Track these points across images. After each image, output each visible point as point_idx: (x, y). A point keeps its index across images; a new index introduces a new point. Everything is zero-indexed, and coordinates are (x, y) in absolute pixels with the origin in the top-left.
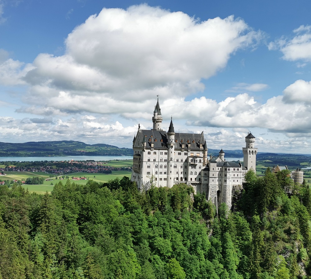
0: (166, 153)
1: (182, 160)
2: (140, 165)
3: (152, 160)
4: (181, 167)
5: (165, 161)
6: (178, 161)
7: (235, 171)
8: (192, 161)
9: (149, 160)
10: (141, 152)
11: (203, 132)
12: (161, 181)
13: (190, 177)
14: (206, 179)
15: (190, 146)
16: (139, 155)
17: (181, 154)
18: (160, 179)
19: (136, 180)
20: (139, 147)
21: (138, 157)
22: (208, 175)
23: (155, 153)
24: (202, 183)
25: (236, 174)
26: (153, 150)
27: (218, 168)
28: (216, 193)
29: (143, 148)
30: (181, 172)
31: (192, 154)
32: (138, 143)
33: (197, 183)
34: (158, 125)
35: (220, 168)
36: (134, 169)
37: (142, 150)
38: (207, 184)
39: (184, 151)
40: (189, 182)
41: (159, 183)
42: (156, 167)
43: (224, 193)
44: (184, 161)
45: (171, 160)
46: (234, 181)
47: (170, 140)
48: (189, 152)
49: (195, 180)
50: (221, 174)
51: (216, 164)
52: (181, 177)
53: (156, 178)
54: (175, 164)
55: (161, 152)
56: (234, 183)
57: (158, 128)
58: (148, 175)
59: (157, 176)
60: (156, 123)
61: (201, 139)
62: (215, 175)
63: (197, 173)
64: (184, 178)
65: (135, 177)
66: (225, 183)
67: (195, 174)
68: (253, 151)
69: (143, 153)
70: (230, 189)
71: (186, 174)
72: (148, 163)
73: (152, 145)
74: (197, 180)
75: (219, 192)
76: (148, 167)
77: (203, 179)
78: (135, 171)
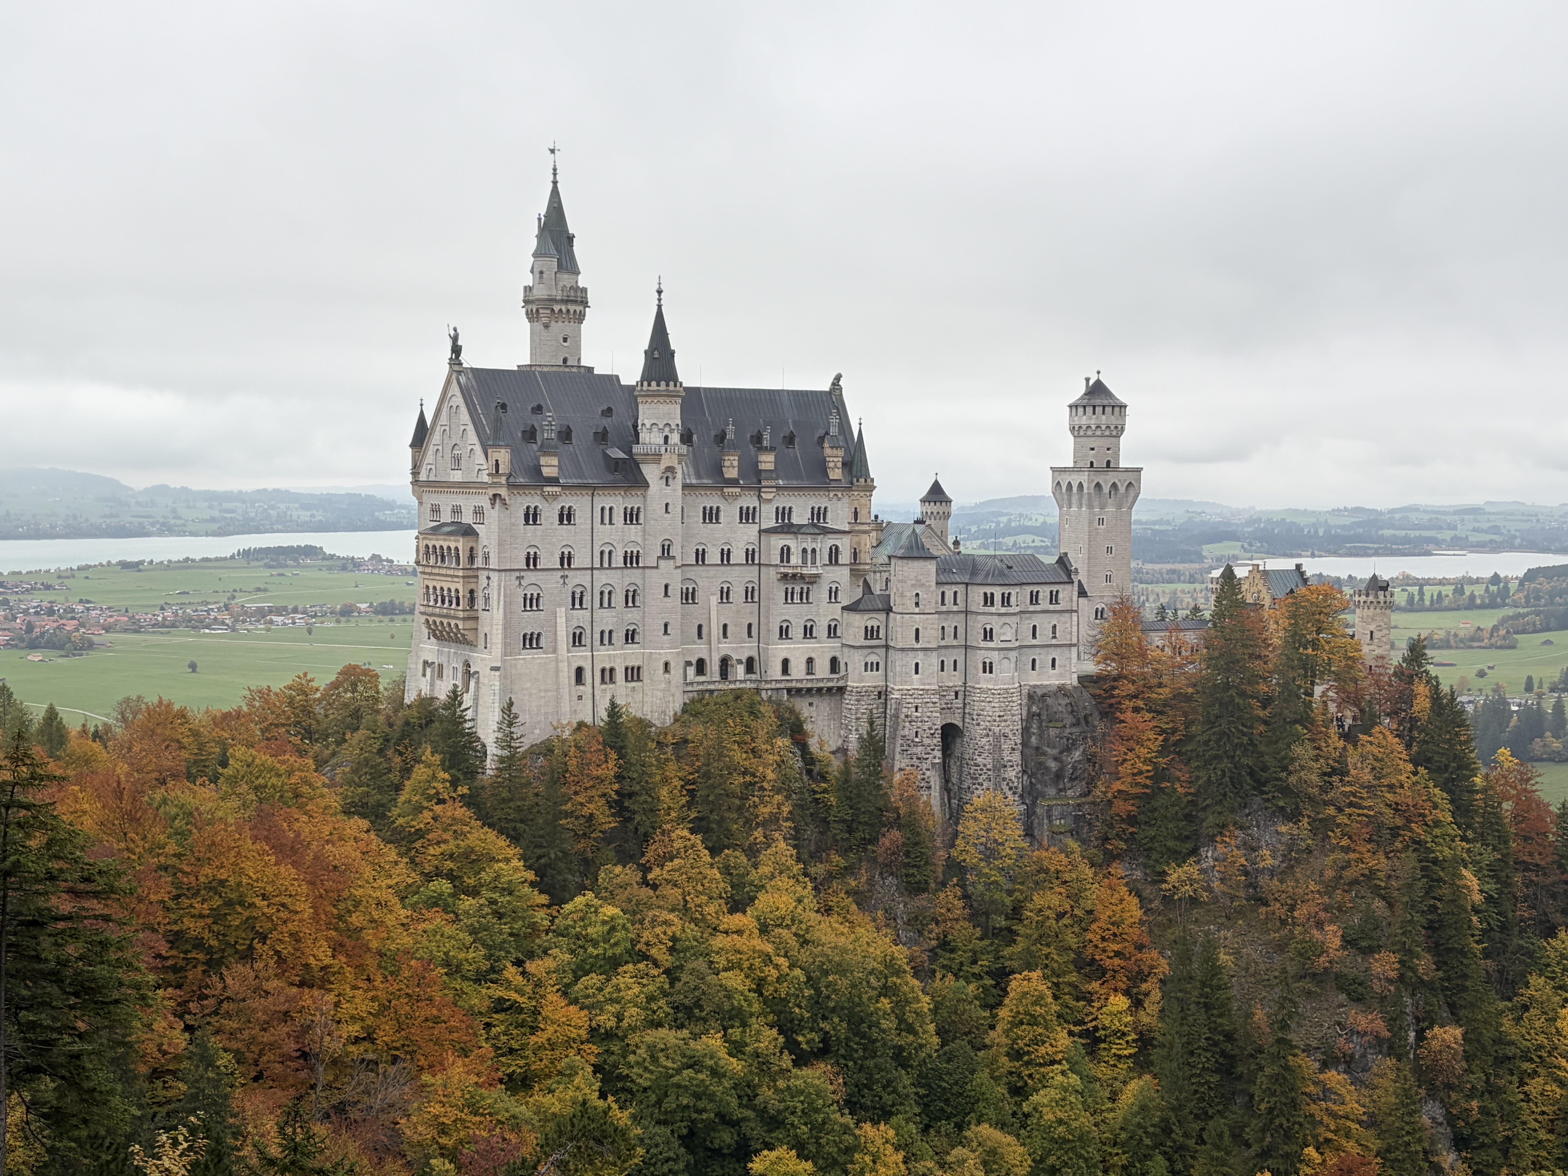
0: (631, 517)
1: (726, 555)
2: (472, 592)
3: (549, 559)
4: (725, 595)
5: (632, 560)
6: (701, 556)
7: (1038, 608)
8: (785, 553)
9: (532, 561)
10: (479, 514)
11: (838, 378)
12: (609, 685)
13: (777, 651)
14: (873, 658)
15: (771, 467)
16: (469, 532)
17: (722, 514)
18: (603, 671)
20: (457, 476)
21: (458, 542)
22: (882, 634)
23: (566, 517)
24: (852, 683)
25: (1044, 624)
26: (555, 497)
27: (943, 594)
28: (937, 740)
29: (494, 485)
30: (725, 626)
31: (783, 513)
32: (448, 456)
33: (820, 690)
34: (565, 340)
35: (955, 593)
36: (431, 620)
37: (484, 501)
38: (883, 694)
39: (736, 497)
40: (773, 685)
41: (597, 698)
42: (577, 600)
43: (984, 740)
44: (738, 556)
45: (666, 552)
46: (1033, 669)
47: (655, 429)
48: (770, 501)
49: (810, 671)
50: (961, 631)
51: (931, 567)
52: (723, 653)
53: (579, 671)
54: (684, 581)
55: (603, 509)
56: (1034, 679)
57: (565, 360)
58: (529, 655)
59: (581, 656)
60: (553, 323)
61: (834, 420)
62: (930, 638)
63: (821, 631)
64: (740, 662)
65: (441, 666)
66: (984, 681)
67: (808, 632)
68: (1114, 485)
69: (493, 514)
70: (1017, 711)
71: (750, 635)
72: (530, 577)
73: (550, 466)
74: (822, 670)
75: (950, 735)
76: (531, 601)
77: (853, 661)
78: (438, 632)
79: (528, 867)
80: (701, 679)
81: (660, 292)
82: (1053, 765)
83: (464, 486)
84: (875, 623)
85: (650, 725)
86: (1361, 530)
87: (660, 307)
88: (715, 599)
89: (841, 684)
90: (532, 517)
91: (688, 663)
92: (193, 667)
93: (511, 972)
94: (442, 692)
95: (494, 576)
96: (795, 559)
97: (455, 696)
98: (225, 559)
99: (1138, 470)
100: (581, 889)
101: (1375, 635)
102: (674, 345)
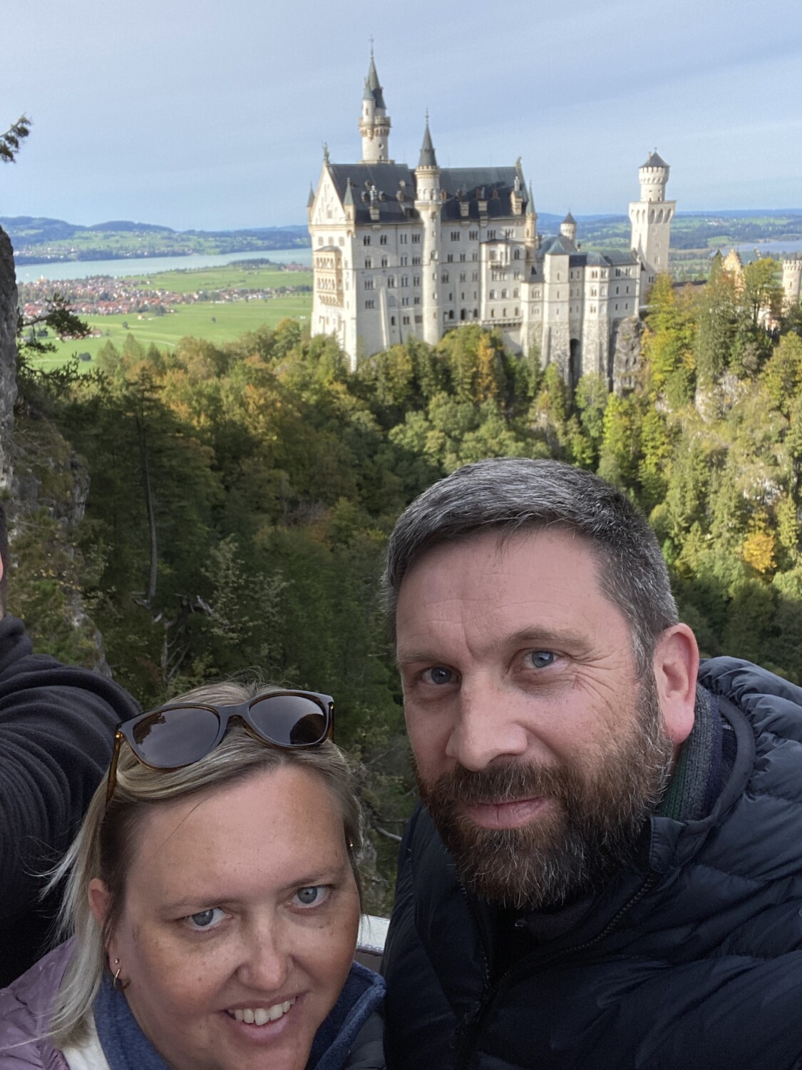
1: (463, 257)
2: (340, 281)
3: (376, 263)
4: (463, 278)
5: (416, 261)
6: (450, 259)
7: (620, 278)
8: (492, 255)
9: (368, 264)
10: (342, 241)
11: (520, 159)
12: (407, 326)
13: (488, 305)
14: (536, 307)
15: (485, 209)
16: (337, 251)
17: (461, 236)
18: (404, 318)
19: (333, 329)
20: (330, 222)
21: (332, 256)
22: (540, 295)
23: (383, 240)
24: (525, 320)
25: (622, 286)
26: (378, 230)
27: (572, 273)
28: (568, 347)
29: (347, 225)
30: (463, 294)
31: (491, 234)
32: (325, 212)
33: (509, 325)
34: (380, 146)
35: (578, 272)
36: (322, 295)
37: (343, 234)
38: (541, 325)
39: (469, 226)
40: (486, 323)
41: (403, 332)
42: (390, 283)
43: (591, 347)
44: (469, 257)
45: (432, 256)
46: (616, 308)
47: (427, 191)
48: (484, 227)
49: (504, 315)
50: (580, 291)
51: (566, 259)
52: (462, 307)
53: (393, 319)
54: (443, 270)
55: (401, 236)
57: (380, 157)
58: (369, 311)
59: (395, 311)
60: (375, 137)
61: (516, 182)
62: (565, 295)
63: (510, 294)
64: (470, 311)
65: (328, 319)
66: (589, 317)
67: (504, 295)
68: (661, 211)
69: (348, 241)
70: (608, 331)
71: (475, 298)
72: (368, 272)
73: (374, 214)
74: (510, 314)
75: (575, 344)
76: (368, 285)
77: (524, 308)
78: (325, 301)
79: (373, 413)
80: (452, 320)
81: (427, 117)
82: (624, 358)
83: (334, 226)
84: (536, 289)
85: (427, 344)
86: (792, 227)
87: (427, 125)
88: (458, 280)
89: (520, 321)
91: (445, 313)
92: (214, 320)
93: (367, 462)
94: (329, 332)
95: (351, 272)
96: (498, 258)
97: (334, 333)
98: (224, 267)
99: (674, 202)
100: (396, 423)
101: (793, 284)
102: (435, 146)
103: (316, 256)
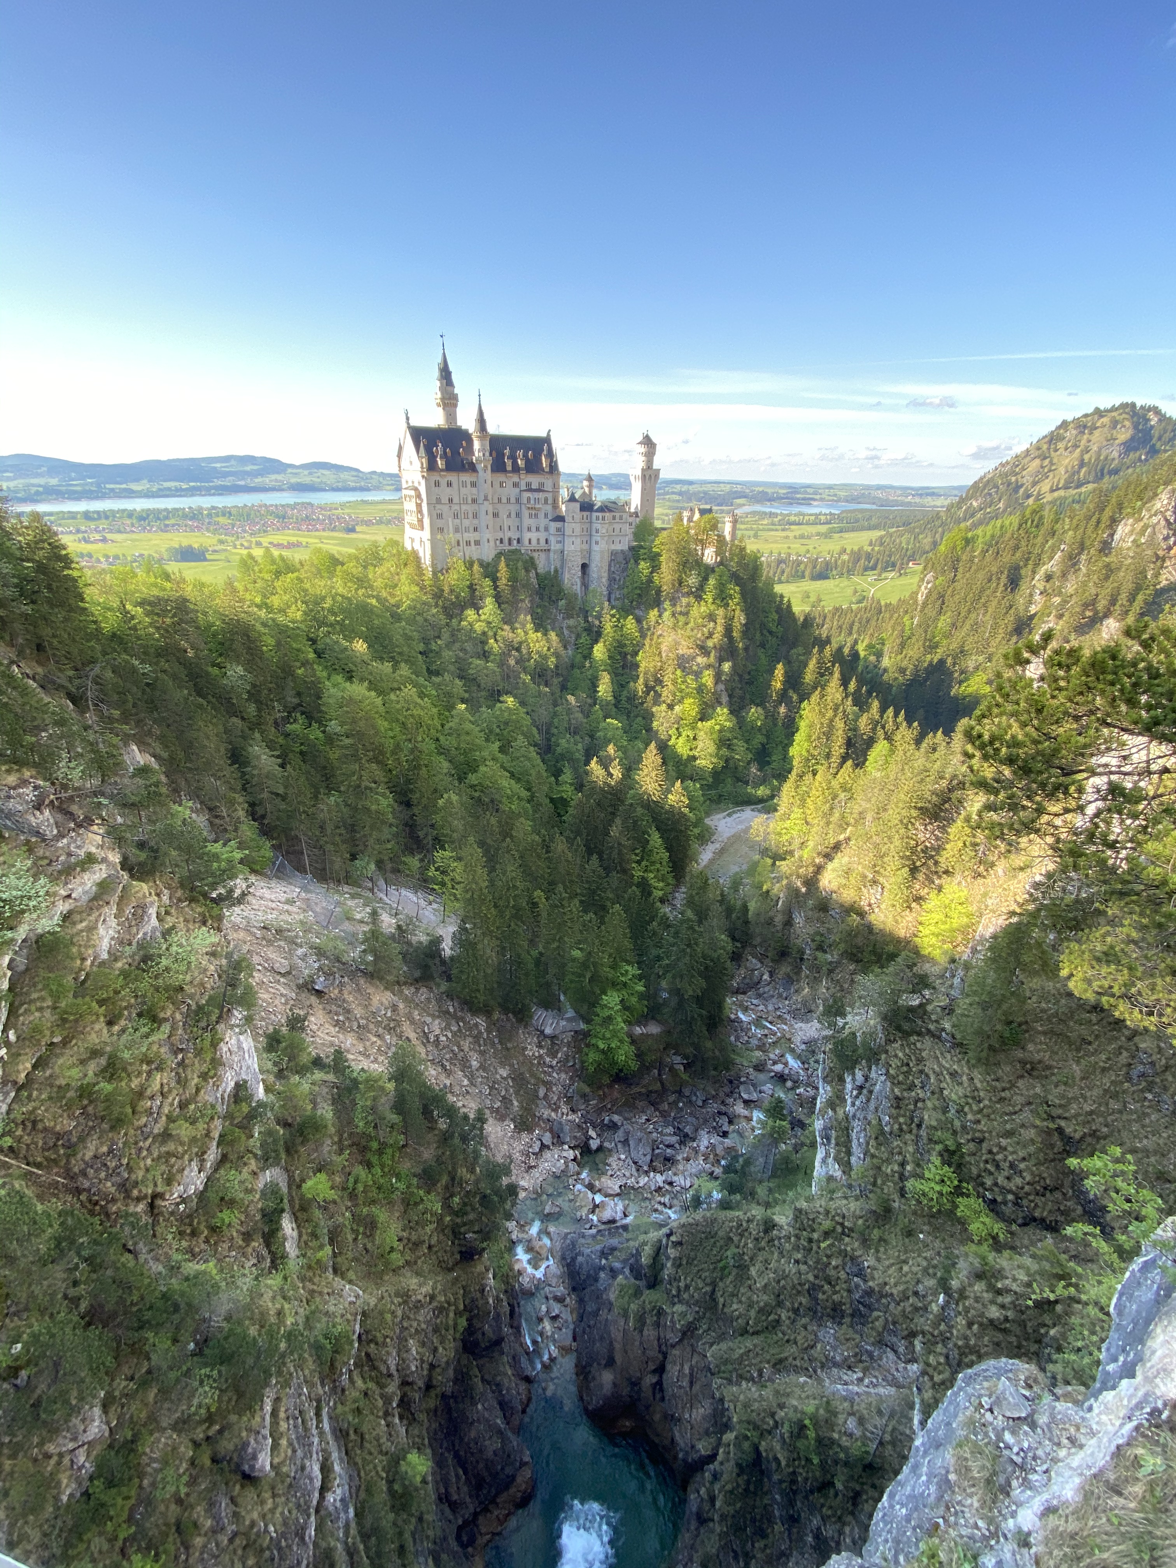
0: (474, 485)
1: (509, 500)
3: (445, 500)
4: (509, 515)
5: (474, 501)
7: (615, 521)
8: (529, 499)
9: (439, 501)
10: (419, 482)
11: (550, 431)
12: (469, 547)
13: (527, 536)
14: (559, 539)
15: (523, 466)
16: (416, 489)
17: (507, 484)
18: (467, 542)
19: (417, 546)
20: (412, 468)
21: (413, 493)
22: (562, 530)
23: (450, 484)
24: (552, 548)
25: (617, 527)
26: (444, 476)
27: (582, 515)
28: (580, 568)
29: (422, 471)
30: (509, 526)
31: (528, 484)
32: (409, 460)
33: (541, 550)
34: (450, 414)
35: (586, 515)
36: (410, 522)
37: (420, 478)
38: (562, 552)
39: (512, 477)
40: (526, 548)
41: (465, 551)
42: (456, 516)
43: (596, 568)
44: (513, 500)
45: (486, 499)
46: (613, 543)
47: (480, 450)
48: (523, 479)
49: (538, 543)
50: (589, 529)
51: (578, 505)
52: (509, 536)
53: (458, 541)
54: (493, 509)
55: (462, 481)
56: (613, 547)
57: (451, 423)
58: (440, 535)
59: (458, 536)
60: (447, 408)
61: (547, 448)
62: (578, 531)
63: (542, 529)
64: (515, 539)
65: (414, 539)
66: (596, 548)
67: (538, 529)
68: (650, 475)
69: (423, 483)
70: (607, 558)
71: (518, 530)
72: (439, 506)
73: (441, 464)
74: (543, 542)
75: (584, 567)
76: (440, 516)
77: (553, 540)
78: (412, 526)
80: (501, 545)
81: (480, 395)
82: (618, 577)
83: (415, 471)
84: (560, 526)
87: (480, 401)
88: (505, 516)
89: (549, 548)
90: (437, 484)
91: (496, 540)
94: (414, 547)
95: (426, 506)
96: (533, 502)
97: (418, 549)
99: (660, 470)
101: (731, 532)
102: (486, 417)
103: (404, 492)
